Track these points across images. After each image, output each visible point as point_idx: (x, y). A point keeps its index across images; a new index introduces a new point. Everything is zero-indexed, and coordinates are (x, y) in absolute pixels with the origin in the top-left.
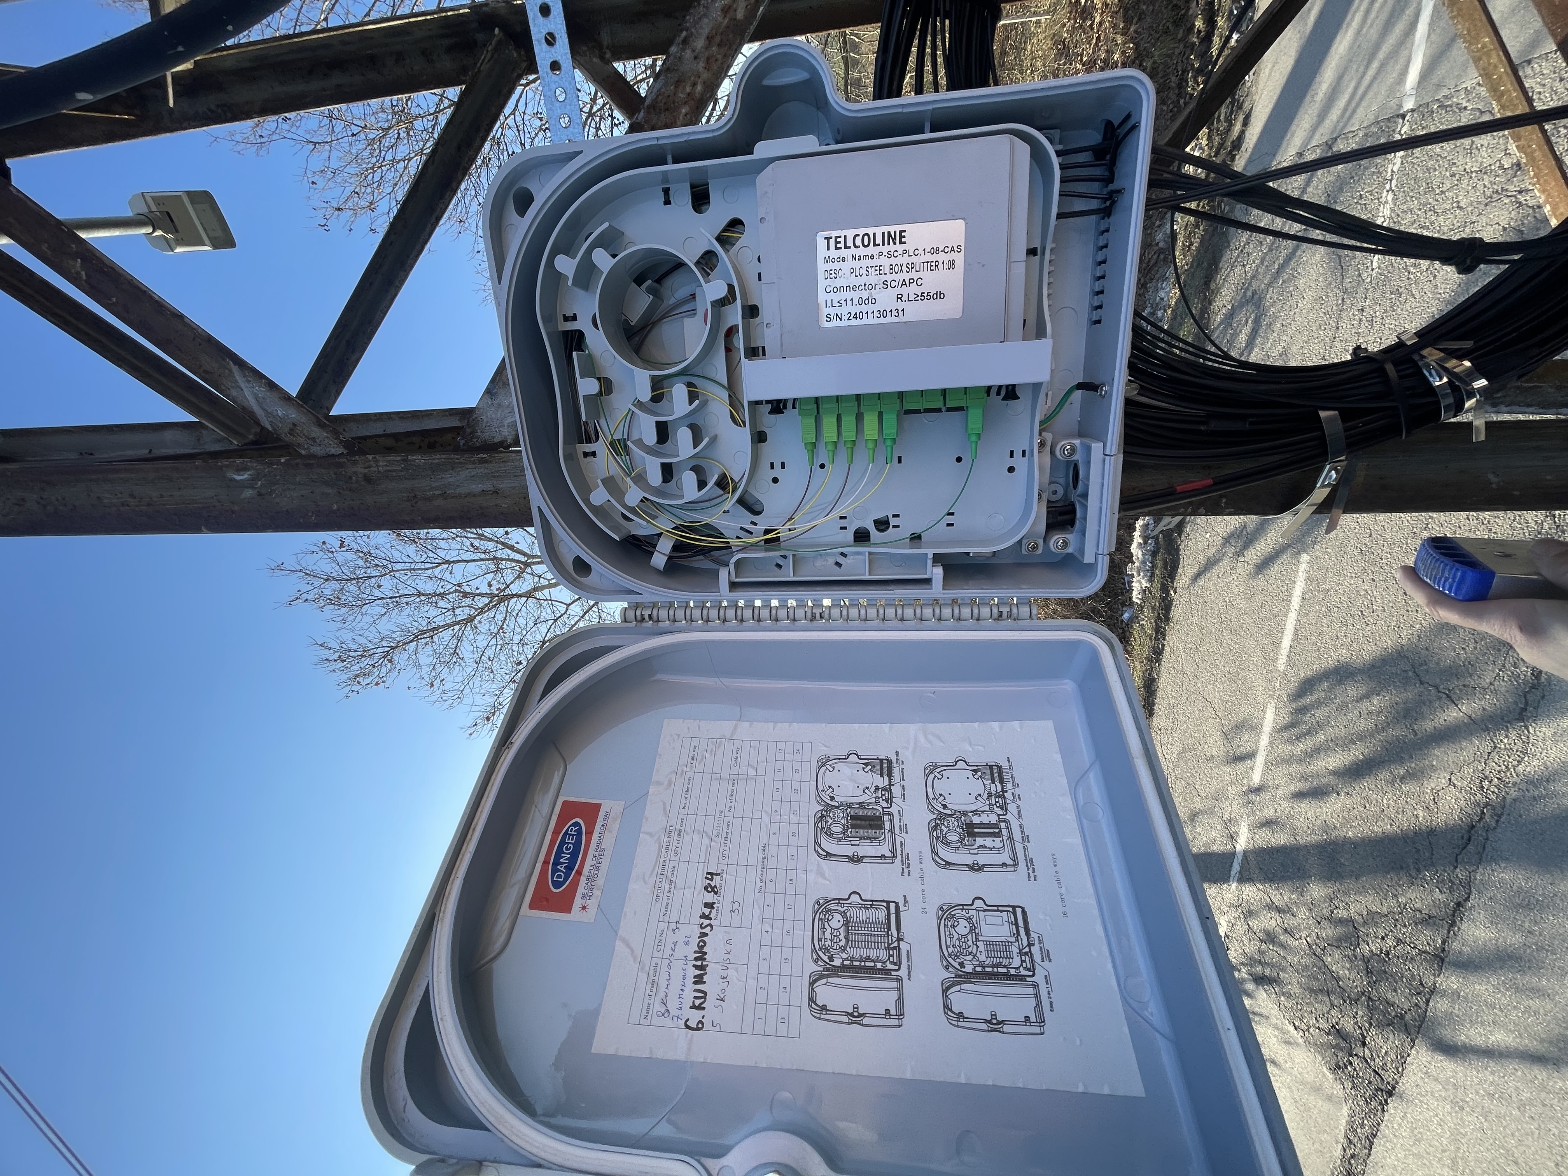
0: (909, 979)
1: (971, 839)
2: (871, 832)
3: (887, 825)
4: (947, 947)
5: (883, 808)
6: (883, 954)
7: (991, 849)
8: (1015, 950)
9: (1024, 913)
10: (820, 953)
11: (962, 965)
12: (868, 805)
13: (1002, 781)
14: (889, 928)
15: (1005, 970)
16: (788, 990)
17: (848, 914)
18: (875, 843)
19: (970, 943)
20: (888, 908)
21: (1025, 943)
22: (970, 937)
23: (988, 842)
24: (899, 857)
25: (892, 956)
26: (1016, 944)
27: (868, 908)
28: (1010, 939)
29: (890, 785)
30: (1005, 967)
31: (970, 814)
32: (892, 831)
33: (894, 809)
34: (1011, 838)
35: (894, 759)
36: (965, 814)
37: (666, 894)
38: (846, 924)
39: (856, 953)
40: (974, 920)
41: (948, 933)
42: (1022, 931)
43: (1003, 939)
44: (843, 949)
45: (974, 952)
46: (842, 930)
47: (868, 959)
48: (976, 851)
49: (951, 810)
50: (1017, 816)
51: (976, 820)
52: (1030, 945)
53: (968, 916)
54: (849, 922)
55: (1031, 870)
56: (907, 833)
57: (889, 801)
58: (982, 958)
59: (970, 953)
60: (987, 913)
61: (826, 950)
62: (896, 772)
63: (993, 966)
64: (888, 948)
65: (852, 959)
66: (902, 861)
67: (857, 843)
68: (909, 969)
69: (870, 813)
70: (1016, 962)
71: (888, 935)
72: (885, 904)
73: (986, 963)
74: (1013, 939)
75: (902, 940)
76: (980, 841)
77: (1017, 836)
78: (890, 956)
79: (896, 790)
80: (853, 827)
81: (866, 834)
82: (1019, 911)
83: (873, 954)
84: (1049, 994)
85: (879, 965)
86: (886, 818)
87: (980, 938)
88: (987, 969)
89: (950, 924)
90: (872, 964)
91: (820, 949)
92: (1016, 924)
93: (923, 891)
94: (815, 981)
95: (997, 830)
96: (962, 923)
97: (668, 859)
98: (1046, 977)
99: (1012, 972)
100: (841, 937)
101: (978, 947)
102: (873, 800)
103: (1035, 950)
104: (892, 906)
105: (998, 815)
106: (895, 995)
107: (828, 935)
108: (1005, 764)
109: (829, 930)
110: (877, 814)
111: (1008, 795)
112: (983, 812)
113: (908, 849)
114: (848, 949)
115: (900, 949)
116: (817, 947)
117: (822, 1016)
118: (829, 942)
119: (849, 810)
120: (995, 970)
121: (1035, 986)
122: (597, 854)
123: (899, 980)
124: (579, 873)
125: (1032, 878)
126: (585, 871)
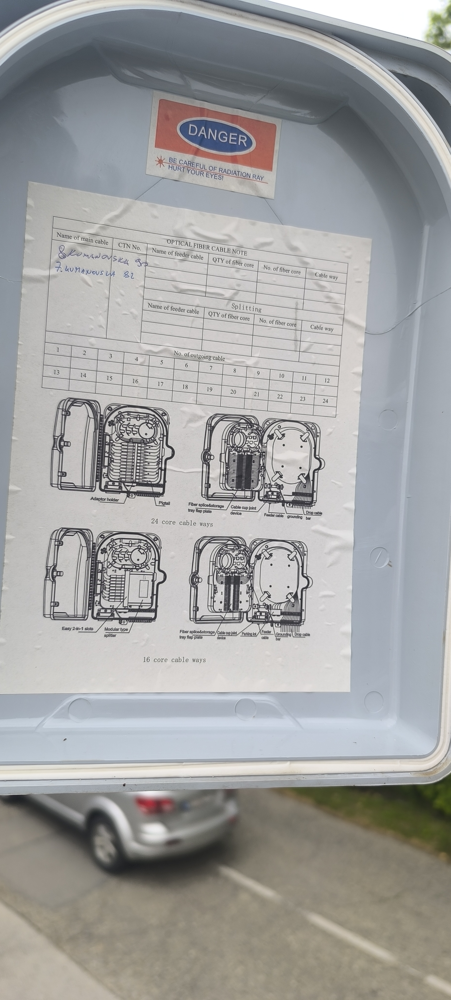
0: (92, 498)
1: (223, 580)
2: (234, 476)
3: (240, 493)
4: (120, 539)
5: (259, 491)
6: (115, 476)
7: (213, 598)
8: (116, 605)
9: (150, 620)
10: (116, 413)
11: (104, 551)
12: (263, 476)
13: (283, 622)
14: (139, 484)
15: (98, 592)
16: (83, 378)
17: (153, 444)
18: (223, 479)
19: (124, 562)
20: (158, 485)
21: (123, 615)
22: (129, 562)
23: (220, 597)
24: (208, 502)
25: (113, 485)
26: (121, 607)
27: (158, 464)
28: (126, 601)
29: (284, 502)
30: (101, 592)
31: (249, 583)
32: (234, 498)
33: (257, 503)
34: (223, 620)
35: (313, 509)
36: (250, 577)
37: (175, 250)
38: (144, 442)
39: (117, 449)
40: (144, 569)
41: (133, 541)
42: (133, 615)
43: (126, 595)
44: (120, 437)
45: (116, 565)
46: (137, 436)
47: (111, 460)
48: (211, 582)
49: (254, 564)
50: (245, 632)
51: (243, 588)
52: (120, 620)
53: (149, 563)
54: (145, 444)
55: (190, 635)
56: (232, 513)
57: (267, 499)
58: (110, 572)
59: (114, 560)
60: (151, 583)
61: (120, 419)
62: (298, 510)
63: (102, 581)
64: (120, 482)
65: (111, 444)
66: (204, 505)
67: (223, 460)
68: (101, 499)
69: (254, 477)
70: (106, 604)
71: (133, 482)
72: (162, 482)
73: (105, 575)
74: (126, 605)
75: (128, 496)
76: (221, 588)
77: (225, 628)
78: (114, 482)
79: (277, 508)
80: (240, 457)
81: (231, 471)
82: (152, 615)
83: (115, 466)
84: (77, 629)
85: (105, 470)
86: (248, 494)
87: (128, 573)
88: (99, 574)
89: (142, 545)
90: (106, 464)
91: (121, 413)
92: (139, 610)
93: (174, 523)
94: (91, 406)
95: (231, 607)
96: (143, 558)
97: (211, 251)
98: (92, 629)
99: (97, 598)
100: (131, 436)
101: (120, 569)
102: (267, 481)
103: (115, 624)
104: (160, 490)
105: (247, 612)
106: (78, 483)
107: (133, 422)
108: (303, 629)
109: (138, 423)
110: (252, 485)
111: (268, 627)
112: (251, 597)
113: (215, 512)
114: (120, 441)
115: (120, 492)
116: (122, 410)
117: (60, 411)
118: (126, 423)
119: (258, 454)
120: (99, 582)
121: (84, 618)
122: (217, 171)
123: (91, 489)
124: (197, 152)
125: (182, 635)
126: (199, 160)
